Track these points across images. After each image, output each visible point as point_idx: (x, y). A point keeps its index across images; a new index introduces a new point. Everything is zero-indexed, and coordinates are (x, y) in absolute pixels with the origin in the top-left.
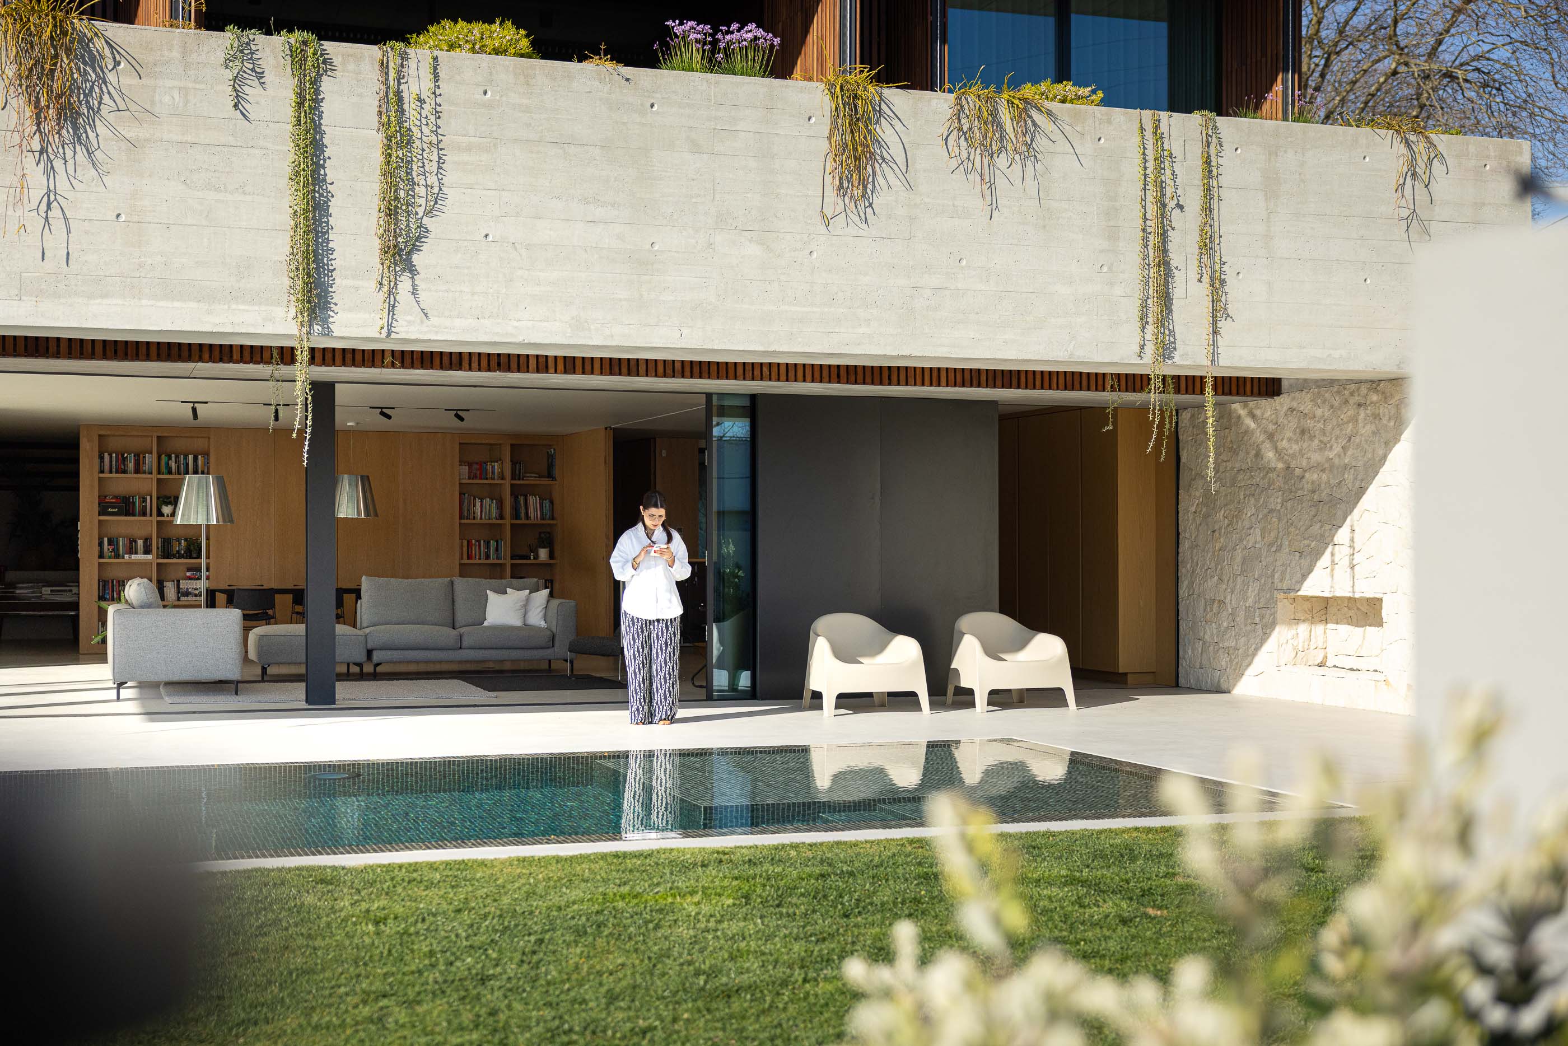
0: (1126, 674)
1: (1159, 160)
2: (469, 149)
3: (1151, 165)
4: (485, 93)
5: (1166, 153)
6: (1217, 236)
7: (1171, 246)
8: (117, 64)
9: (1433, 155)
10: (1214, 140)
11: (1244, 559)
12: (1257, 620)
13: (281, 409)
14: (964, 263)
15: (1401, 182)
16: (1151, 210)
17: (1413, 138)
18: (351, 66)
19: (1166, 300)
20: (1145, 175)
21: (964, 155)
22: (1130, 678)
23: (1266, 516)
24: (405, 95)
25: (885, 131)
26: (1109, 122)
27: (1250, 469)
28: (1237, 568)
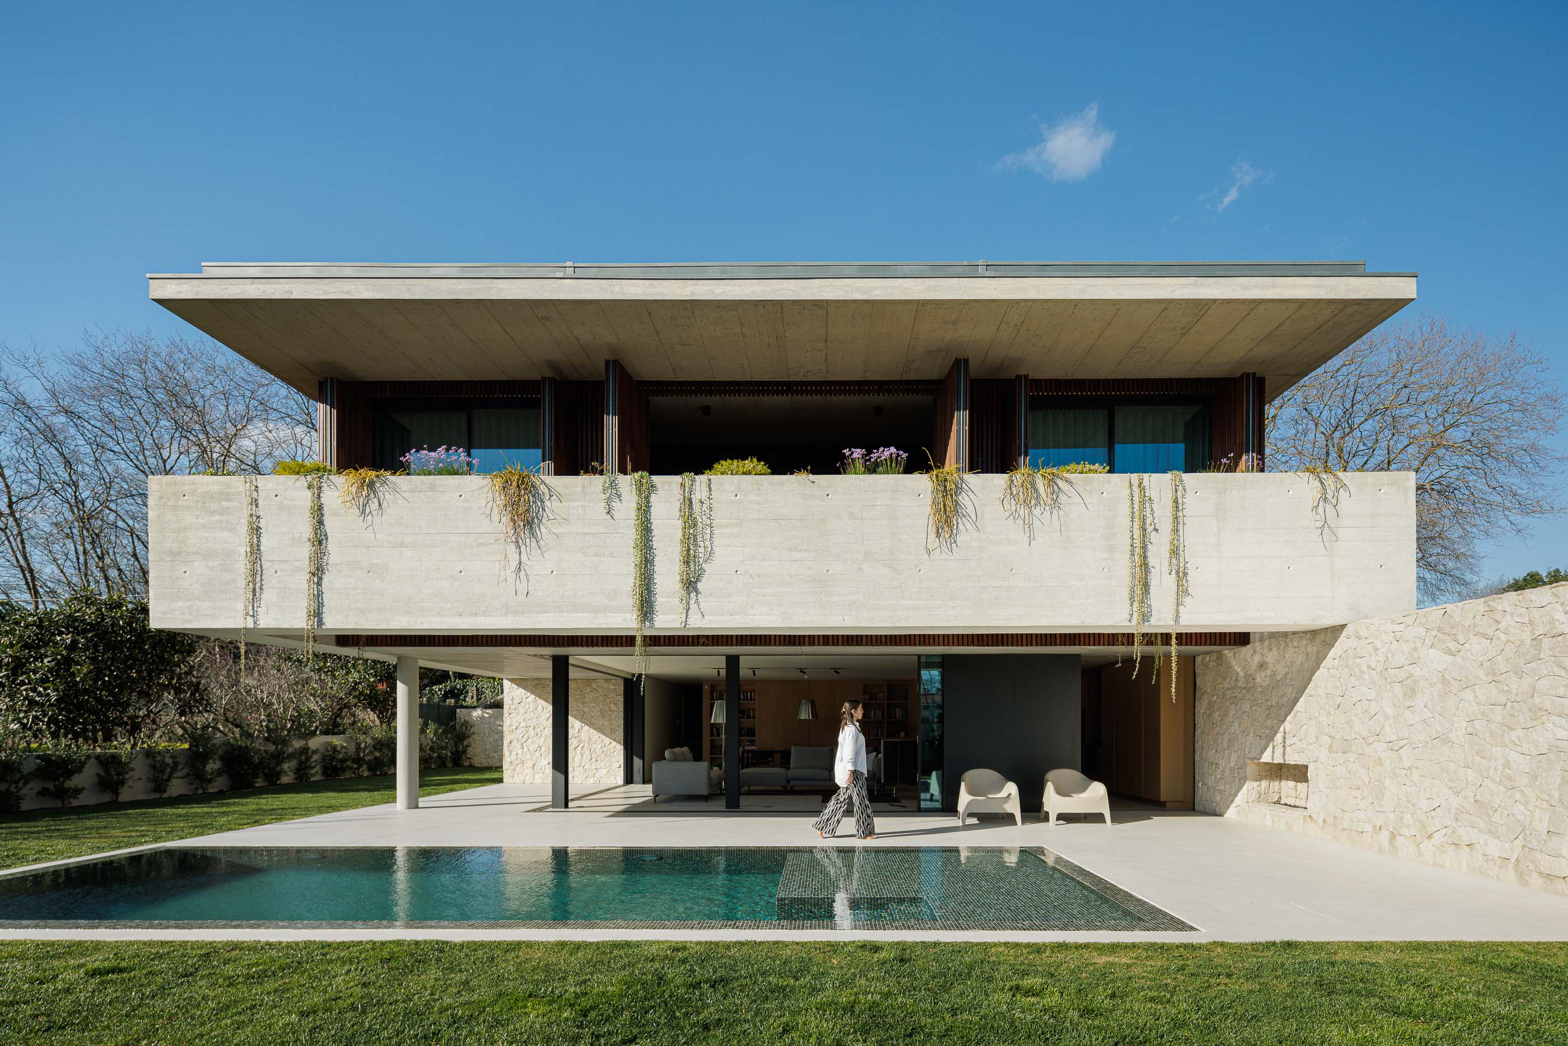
0: (1165, 802)
1: (1142, 502)
2: (727, 526)
3: (1136, 506)
4: (736, 496)
5: (1147, 498)
6: (1181, 546)
7: (1149, 554)
8: (552, 496)
9: (1339, 486)
10: (1180, 488)
11: (1229, 739)
12: (1236, 775)
13: (756, 670)
14: (1014, 571)
15: (1316, 504)
16: (1137, 533)
17: (1324, 476)
18: (667, 487)
19: (1146, 586)
20: (1133, 513)
21: (1013, 509)
22: (1168, 805)
23: (1241, 715)
24: (693, 500)
25: (963, 499)
26: (1109, 482)
27: (1233, 688)
28: (1226, 745)
